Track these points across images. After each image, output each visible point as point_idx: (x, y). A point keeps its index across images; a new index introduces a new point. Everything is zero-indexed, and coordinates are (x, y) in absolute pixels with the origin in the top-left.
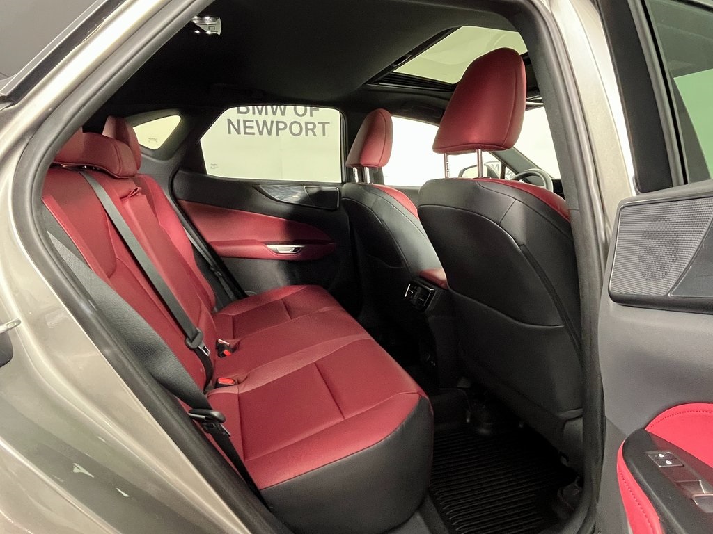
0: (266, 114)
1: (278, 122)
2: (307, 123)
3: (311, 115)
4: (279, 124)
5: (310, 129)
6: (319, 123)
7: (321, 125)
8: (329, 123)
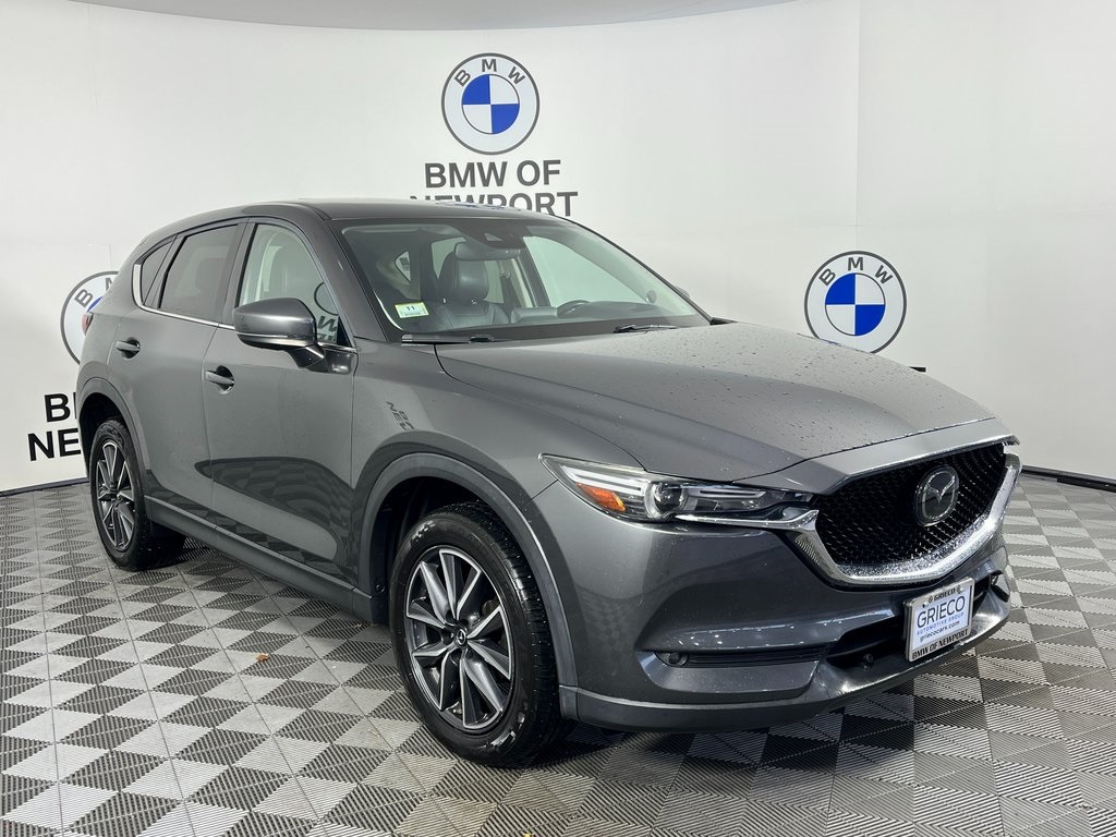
0: (473, 184)
1: (491, 198)
2: (538, 196)
3: (547, 182)
4: (494, 200)
5: (544, 206)
6: (559, 194)
7: (563, 198)
8: (575, 194)
